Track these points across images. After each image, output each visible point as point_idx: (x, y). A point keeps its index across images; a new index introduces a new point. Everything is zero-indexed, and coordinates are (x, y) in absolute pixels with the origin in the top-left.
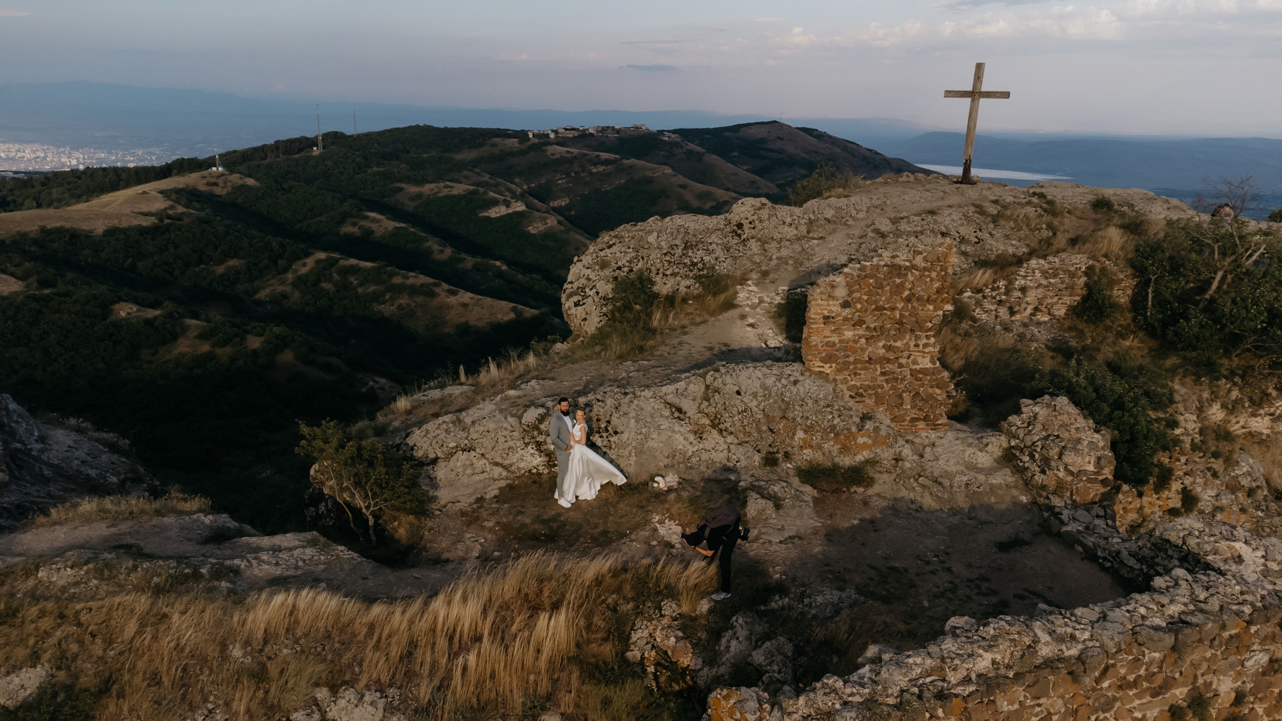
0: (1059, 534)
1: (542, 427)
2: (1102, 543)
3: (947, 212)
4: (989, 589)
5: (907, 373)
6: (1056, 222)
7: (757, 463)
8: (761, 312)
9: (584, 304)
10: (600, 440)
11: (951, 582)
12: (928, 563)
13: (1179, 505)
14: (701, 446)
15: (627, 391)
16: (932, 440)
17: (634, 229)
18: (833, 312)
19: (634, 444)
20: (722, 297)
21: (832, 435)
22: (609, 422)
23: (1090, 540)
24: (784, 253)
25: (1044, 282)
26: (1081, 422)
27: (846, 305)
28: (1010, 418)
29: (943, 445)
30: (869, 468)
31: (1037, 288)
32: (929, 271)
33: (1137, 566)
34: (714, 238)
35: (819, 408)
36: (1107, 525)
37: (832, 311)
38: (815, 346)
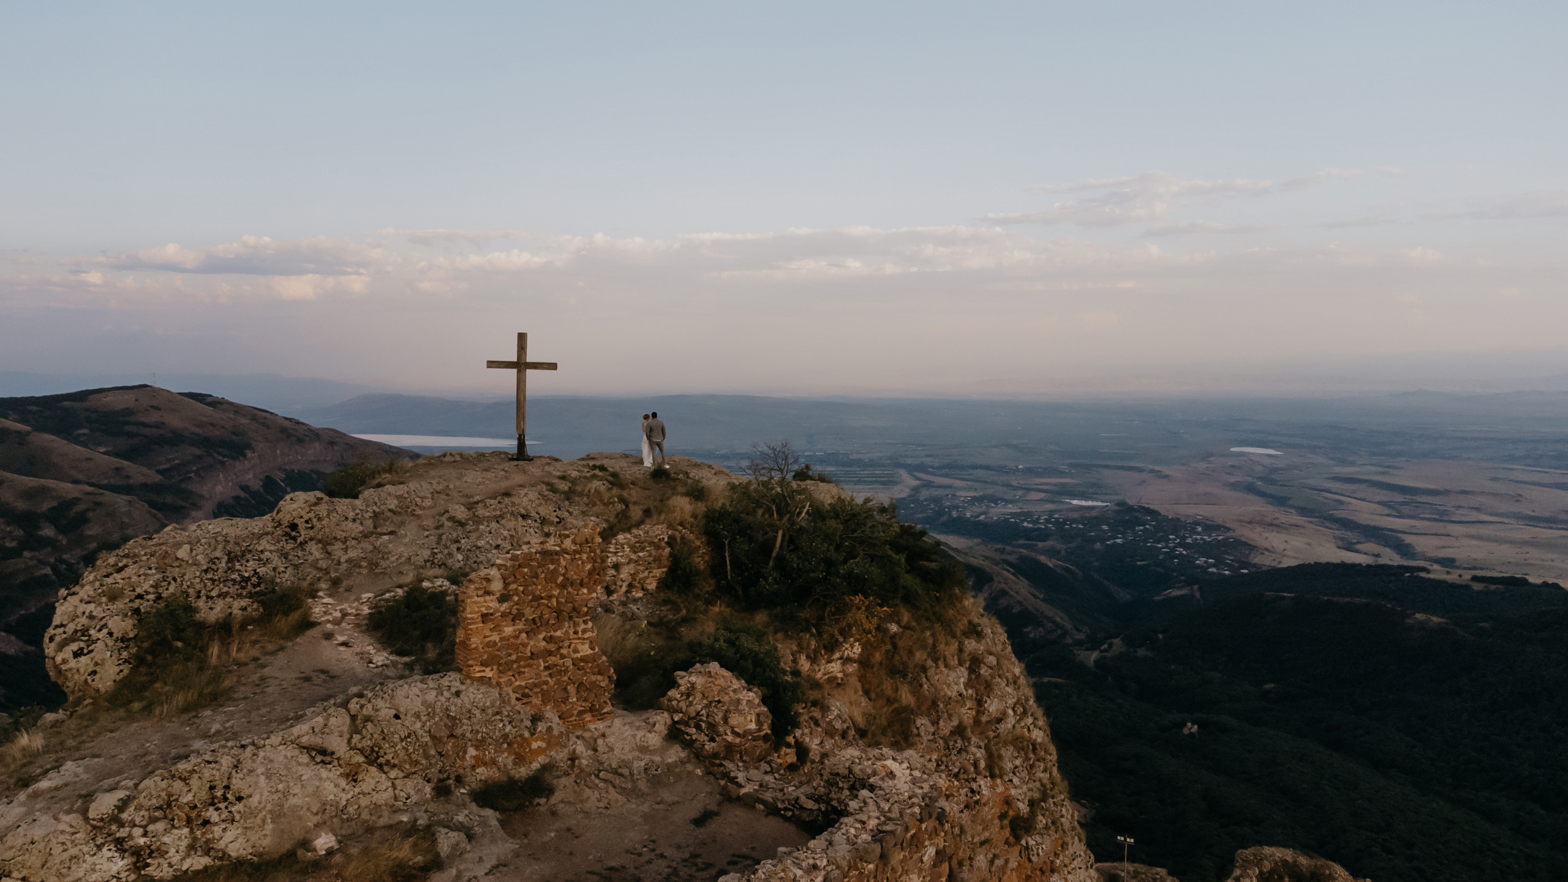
0: (739, 799)
1: (125, 816)
2: (780, 795)
3: (523, 492)
4: (704, 863)
5: (568, 662)
6: (625, 494)
7: (428, 796)
8: (348, 627)
9: (91, 651)
10: (216, 813)
11: (669, 867)
12: (640, 855)
13: (795, 759)
14: (357, 790)
15: (243, 743)
16: (601, 732)
17: (150, 543)
18: (491, 608)
19: (269, 807)
20: (295, 616)
21: (505, 746)
22: (227, 787)
23: (768, 796)
24: (352, 554)
25: (633, 557)
26: (736, 684)
27: (503, 599)
28: (669, 693)
29: (614, 734)
30: (547, 777)
31: (628, 563)
32: (580, 554)
33: (816, 807)
34: (264, 544)
35: (487, 718)
36: (775, 778)
37: (489, 608)
38: (475, 649)
